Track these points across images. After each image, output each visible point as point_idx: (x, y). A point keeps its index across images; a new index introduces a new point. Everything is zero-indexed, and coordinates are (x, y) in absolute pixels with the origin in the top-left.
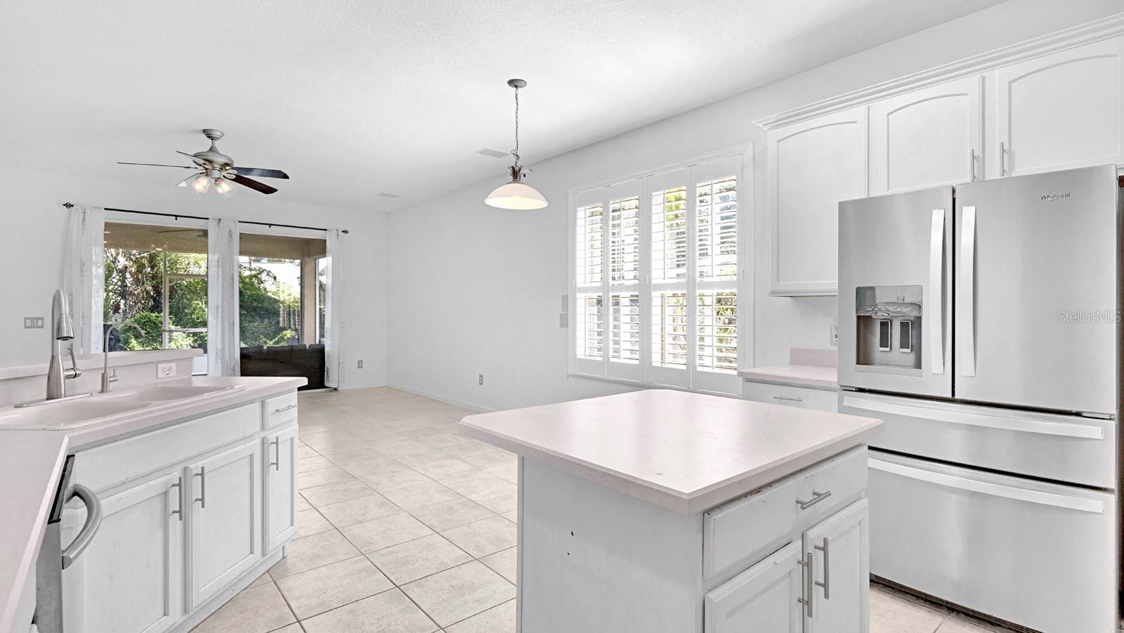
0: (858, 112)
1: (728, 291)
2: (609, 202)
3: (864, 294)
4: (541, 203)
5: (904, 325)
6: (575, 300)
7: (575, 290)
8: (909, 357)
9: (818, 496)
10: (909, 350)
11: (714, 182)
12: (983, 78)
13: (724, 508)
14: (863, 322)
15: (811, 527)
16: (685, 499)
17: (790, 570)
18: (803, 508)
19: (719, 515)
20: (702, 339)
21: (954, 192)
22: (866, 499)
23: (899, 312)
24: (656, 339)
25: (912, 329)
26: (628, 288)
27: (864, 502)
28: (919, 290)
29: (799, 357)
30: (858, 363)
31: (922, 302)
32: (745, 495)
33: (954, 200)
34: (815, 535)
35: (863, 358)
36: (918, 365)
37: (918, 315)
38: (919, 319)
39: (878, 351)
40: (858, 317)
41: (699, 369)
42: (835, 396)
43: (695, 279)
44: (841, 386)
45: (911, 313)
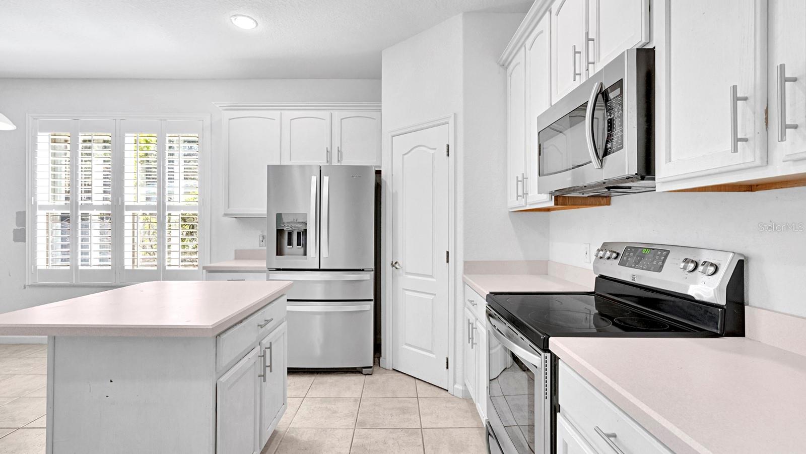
0: (276, 114)
1: (191, 212)
2: (78, 135)
3: (279, 217)
4: (11, 127)
5: (299, 234)
6: (35, 217)
7: (34, 207)
8: (300, 249)
9: (267, 321)
10: (301, 247)
11: (181, 135)
12: (331, 113)
13: (226, 332)
14: (280, 232)
15: (263, 339)
16: (210, 329)
17: (255, 361)
18: (262, 328)
19: (224, 336)
20: (169, 246)
21: (320, 167)
22: (286, 322)
23: (297, 227)
24: (128, 248)
25: (302, 234)
26: (98, 208)
27: (285, 323)
28: (305, 215)
29: (240, 255)
30: (277, 255)
31: (307, 221)
32: (235, 325)
33: (320, 170)
34: (266, 342)
35: (279, 252)
36: (305, 254)
37: (305, 228)
38: (306, 230)
39: (287, 248)
40: (277, 230)
41: (168, 268)
42: (265, 275)
43: (165, 203)
44: (268, 268)
45: (302, 228)
